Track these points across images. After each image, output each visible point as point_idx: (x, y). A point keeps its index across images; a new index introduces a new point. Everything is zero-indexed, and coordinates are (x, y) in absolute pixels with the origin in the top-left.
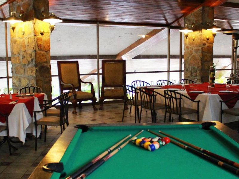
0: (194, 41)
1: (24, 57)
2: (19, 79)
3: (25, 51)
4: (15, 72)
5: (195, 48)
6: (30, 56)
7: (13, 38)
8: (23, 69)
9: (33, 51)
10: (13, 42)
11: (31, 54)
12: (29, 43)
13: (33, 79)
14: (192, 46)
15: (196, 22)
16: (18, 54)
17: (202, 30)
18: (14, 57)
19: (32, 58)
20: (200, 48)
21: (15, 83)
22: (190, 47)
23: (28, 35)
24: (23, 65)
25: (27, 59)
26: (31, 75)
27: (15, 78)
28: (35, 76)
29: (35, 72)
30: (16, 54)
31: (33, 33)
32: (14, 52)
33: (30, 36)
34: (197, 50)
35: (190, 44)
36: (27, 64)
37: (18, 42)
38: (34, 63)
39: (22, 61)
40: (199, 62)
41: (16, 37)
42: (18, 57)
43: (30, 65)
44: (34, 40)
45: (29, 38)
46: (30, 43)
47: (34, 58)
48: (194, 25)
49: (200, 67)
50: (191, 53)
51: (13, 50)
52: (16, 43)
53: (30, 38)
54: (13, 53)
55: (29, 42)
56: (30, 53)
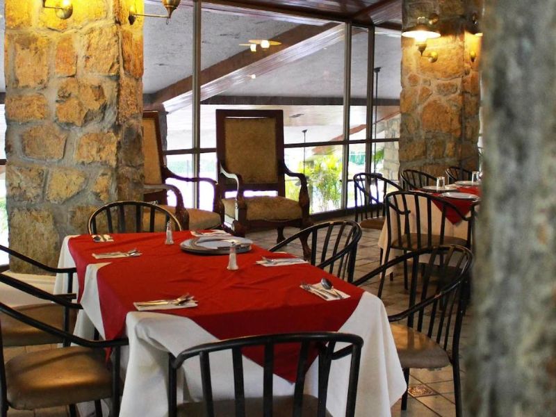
0: (436, 63)
1: (64, 97)
2: (40, 174)
3: (73, 76)
4: (24, 150)
5: (440, 82)
6: (97, 93)
7: (18, 27)
8: (62, 136)
9: (110, 77)
10: (17, 42)
11: (99, 87)
12: (92, 48)
13: (103, 175)
14: (428, 76)
15: (443, 13)
16: (41, 86)
17: (463, 33)
18: (20, 96)
19: (102, 102)
20: (458, 82)
21: (19, 187)
22: (421, 77)
23: (91, 21)
24: (60, 125)
25: (80, 104)
26: (98, 159)
27: (21, 171)
28: (114, 164)
29: (114, 149)
30: (32, 84)
31: (111, 15)
32: (20, 78)
33: (97, 25)
34: (444, 86)
35: (423, 69)
36: (78, 123)
37: (39, 44)
38: (110, 117)
39: (59, 110)
40: (452, 120)
41: (34, 23)
42: (40, 96)
43: (93, 127)
44: (116, 38)
45: (92, 30)
46: (96, 49)
47: (115, 101)
48: (435, 20)
49: (456, 131)
50: (424, 95)
51: (18, 71)
52: (33, 46)
53: (98, 32)
54: (17, 81)
55: (94, 46)
56: (96, 84)
